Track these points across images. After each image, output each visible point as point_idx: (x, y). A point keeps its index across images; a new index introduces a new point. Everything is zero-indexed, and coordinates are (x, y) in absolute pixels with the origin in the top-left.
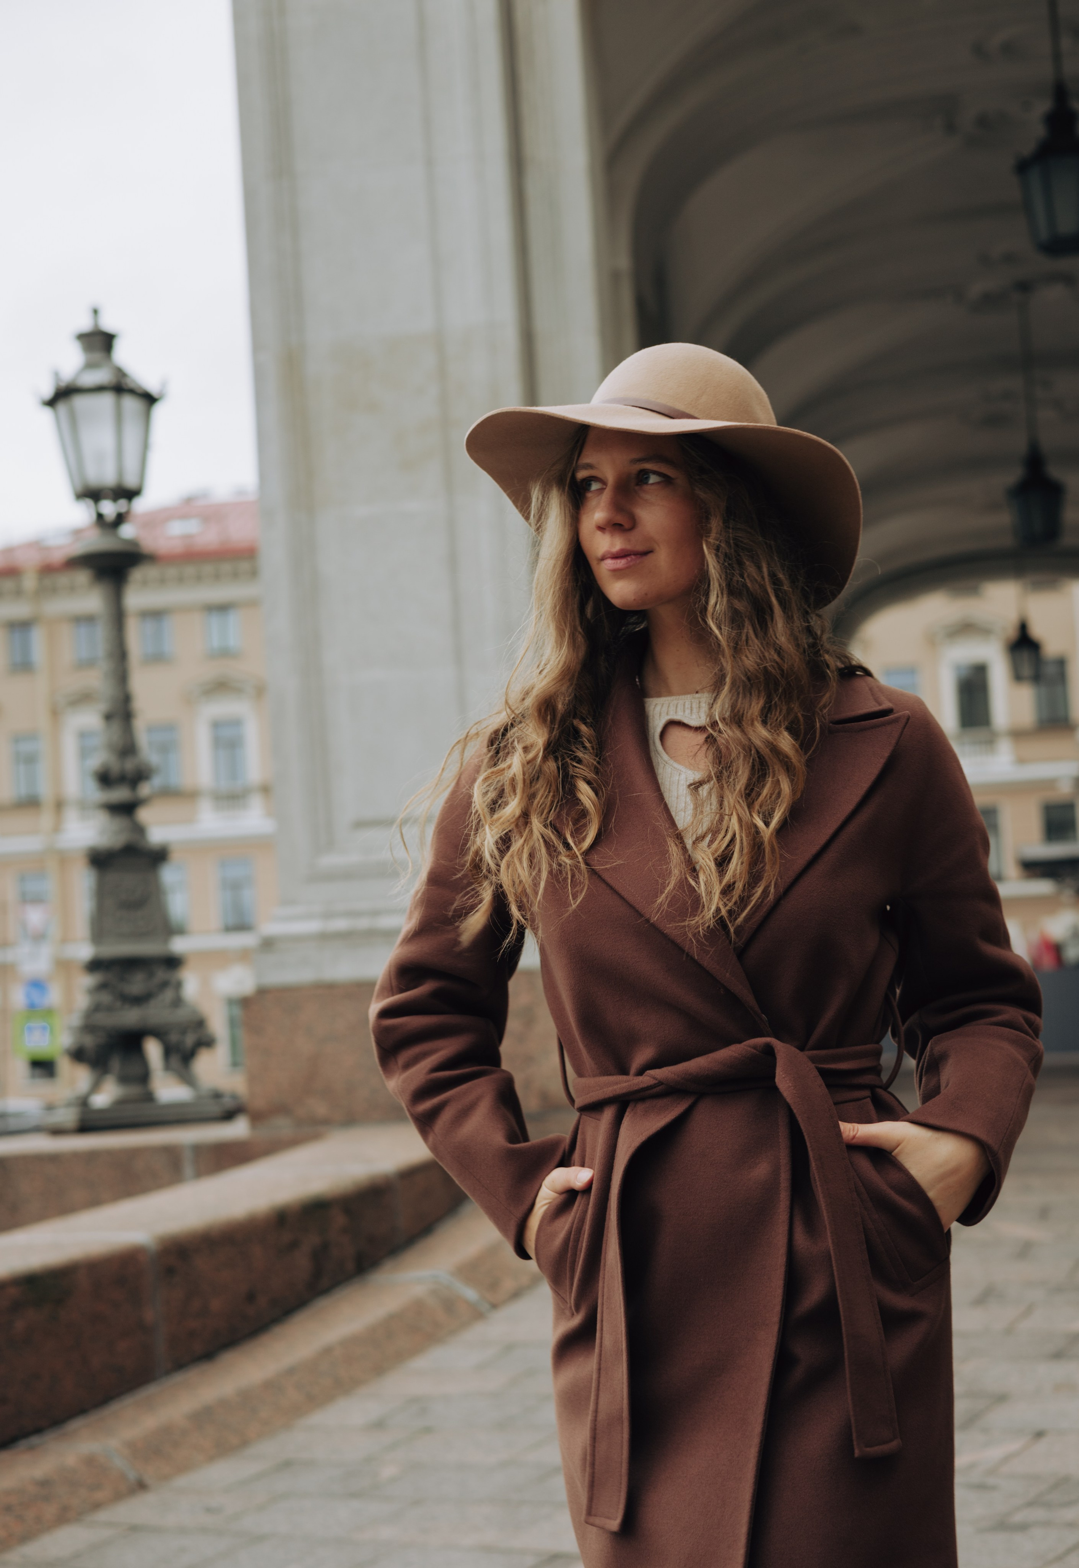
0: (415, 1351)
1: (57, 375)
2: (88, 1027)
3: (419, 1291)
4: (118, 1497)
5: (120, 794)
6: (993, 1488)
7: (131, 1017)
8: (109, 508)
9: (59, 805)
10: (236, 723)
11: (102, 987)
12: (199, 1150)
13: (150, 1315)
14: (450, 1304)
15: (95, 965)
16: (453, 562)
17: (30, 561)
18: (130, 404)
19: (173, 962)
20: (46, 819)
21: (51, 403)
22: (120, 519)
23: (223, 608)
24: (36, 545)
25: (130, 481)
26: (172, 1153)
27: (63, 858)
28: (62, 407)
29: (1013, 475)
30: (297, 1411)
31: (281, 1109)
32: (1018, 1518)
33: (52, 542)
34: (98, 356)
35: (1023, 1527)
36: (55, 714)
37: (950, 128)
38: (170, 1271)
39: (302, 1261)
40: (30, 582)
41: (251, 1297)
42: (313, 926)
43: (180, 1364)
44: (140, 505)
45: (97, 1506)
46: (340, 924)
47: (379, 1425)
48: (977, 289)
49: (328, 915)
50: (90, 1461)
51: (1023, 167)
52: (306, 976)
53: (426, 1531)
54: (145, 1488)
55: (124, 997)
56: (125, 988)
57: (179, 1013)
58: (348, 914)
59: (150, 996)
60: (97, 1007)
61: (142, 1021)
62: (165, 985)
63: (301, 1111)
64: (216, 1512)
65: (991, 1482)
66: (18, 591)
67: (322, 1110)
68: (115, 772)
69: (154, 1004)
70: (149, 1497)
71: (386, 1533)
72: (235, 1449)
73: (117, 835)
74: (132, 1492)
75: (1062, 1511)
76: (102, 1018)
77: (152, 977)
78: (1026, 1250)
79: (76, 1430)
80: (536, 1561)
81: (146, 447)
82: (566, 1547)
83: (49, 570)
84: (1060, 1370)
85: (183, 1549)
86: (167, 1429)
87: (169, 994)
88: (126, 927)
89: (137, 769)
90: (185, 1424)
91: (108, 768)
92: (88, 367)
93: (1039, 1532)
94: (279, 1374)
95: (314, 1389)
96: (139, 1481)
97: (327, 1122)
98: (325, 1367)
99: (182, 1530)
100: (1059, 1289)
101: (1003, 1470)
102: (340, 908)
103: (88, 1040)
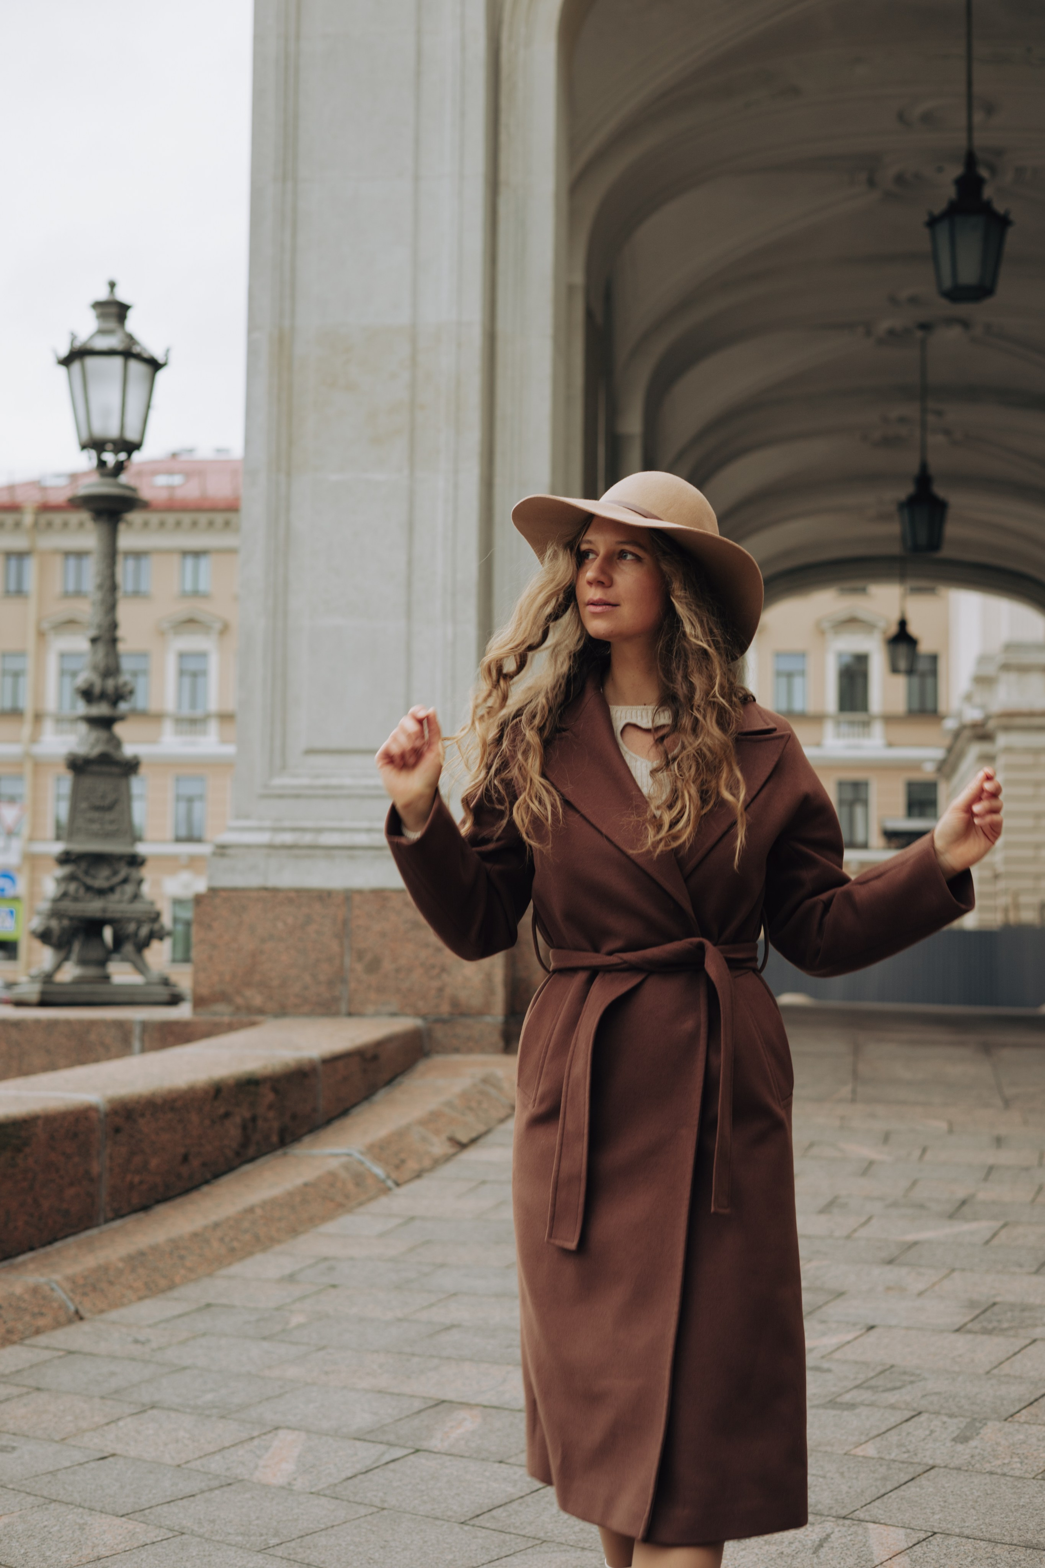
0: (326, 1218)
1: (74, 337)
2: (55, 913)
3: (333, 1164)
4: (58, 1325)
5: (101, 709)
6: (829, 1371)
7: (94, 907)
8: (110, 458)
9: (38, 717)
10: (202, 655)
11: (71, 878)
12: (145, 1026)
13: (95, 1168)
14: (359, 1179)
15: (65, 859)
16: (410, 527)
17: (30, 499)
18: (136, 367)
19: (135, 861)
20: (26, 730)
21: (66, 362)
22: (120, 467)
23: (197, 554)
24: (37, 485)
25: (132, 435)
26: (123, 1028)
27: (39, 764)
28: (76, 366)
29: (905, 491)
30: (219, 1262)
31: (222, 997)
32: (847, 1398)
33: (50, 482)
34: (112, 324)
35: (852, 1406)
36: (41, 635)
37: (871, 183)
38: (117, 1130)
39: (233, 1131)
40: (28, 519)
41: (185, 1159)
42: (264, 838)
43: (119, 1215)
44: (137, 457)
45: (38, 1332)
46: (288, 838)
47: (291, 1278)
48: (884, 325)
49: (276, 830)
50: (35, 1290)
51: (933, 222)
52: (253, 881)
53: (326, 1373)
54: (81, 1318)
55: (89, 888)
56: (89, 881)
57: (138, 906)
58: (294, 830)
59: (112, 889)
60: (65, 895)
61: (104, 910)
62: (125, 881)
63: (239, 1000)
64: (143, 1343)
65: (826, 1365)
66: (17, 525)
67: (258, 1000)
68: (97, 689)
69: (116, 897)
70: (85, 1327)
71: (292, 1372)
72: (163, 1291)
73: (93, 746)
74: (70, 1322)
75: (886, 1395)
76: (68, 906)
77: (115, 873)
78: (868, 1168)
79: (24, 1264)
80: (423, 1406)
81: (148, 407)
82: (450, 1396)
83: (45, 508)
84: (892, 1274)
85: (113, 1374)
86: (104, 1269)
87: (129, 889)
88: (95, 827)
89: (117, 688)
90: (121, 1265)
91: (91, 685)
92: (101, 332)
93: (864, 1411)
94: (206, 1228)
95: (235, 1244)
96: (77, 1312)
97: (261, 1011)
98: (246, 1224)
99: (113, 1357)
100: (895, 1204)
101: (837, 1355)
102: (287, 824)
103: (54, 924)
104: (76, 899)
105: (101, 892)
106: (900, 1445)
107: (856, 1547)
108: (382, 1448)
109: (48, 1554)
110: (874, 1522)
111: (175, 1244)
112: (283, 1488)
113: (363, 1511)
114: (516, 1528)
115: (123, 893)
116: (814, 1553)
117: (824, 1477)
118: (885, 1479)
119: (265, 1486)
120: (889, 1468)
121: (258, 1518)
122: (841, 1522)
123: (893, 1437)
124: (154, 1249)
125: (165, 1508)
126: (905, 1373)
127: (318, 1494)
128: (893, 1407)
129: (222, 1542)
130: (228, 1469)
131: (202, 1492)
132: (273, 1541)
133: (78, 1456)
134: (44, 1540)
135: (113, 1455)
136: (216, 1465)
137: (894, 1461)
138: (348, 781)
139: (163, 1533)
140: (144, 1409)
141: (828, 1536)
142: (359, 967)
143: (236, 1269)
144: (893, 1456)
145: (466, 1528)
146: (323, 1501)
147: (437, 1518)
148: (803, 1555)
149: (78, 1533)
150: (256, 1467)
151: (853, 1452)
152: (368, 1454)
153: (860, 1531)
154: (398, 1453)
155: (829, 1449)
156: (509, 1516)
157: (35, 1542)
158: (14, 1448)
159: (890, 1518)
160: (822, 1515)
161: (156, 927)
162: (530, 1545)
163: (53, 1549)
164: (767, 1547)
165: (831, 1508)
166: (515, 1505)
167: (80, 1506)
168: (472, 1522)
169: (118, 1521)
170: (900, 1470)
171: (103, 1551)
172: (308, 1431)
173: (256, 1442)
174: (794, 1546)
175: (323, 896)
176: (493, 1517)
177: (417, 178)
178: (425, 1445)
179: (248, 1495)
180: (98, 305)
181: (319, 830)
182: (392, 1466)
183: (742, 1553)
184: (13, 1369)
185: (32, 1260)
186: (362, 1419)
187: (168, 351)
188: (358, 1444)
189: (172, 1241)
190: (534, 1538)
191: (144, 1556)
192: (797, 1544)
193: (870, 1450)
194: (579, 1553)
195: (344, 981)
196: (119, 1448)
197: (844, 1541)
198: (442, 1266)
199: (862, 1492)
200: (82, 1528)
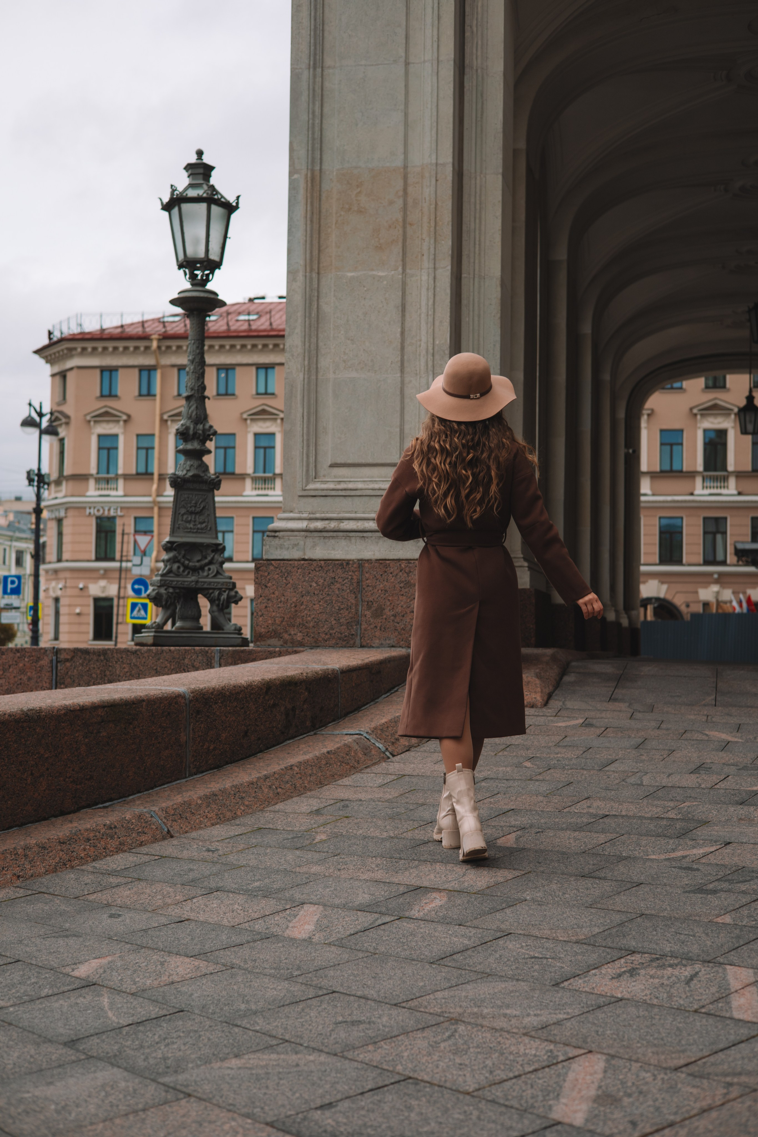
1: (173, 189)
3: (349, 739)
4: (155, 840)
5: (194, 445)
6: (698, 870)
7: (190, 580)
8: (199, 273)
10: (272, 435)
11: (174, 560)
12: (222, 653)
13: (183, 738)
14: (366, 751)
15: (170, 547)
16: (403, 309)
17: (155, 330)
18: (215, 209)
19: (218, 549)
21: (167, 207)
22: (206, 279)
23: (267, 367)
25: (214, 256)
26: (207, 655)
28: (175, 210)
30: (269, 802)
31: (275, 634)
32: (711, 886)
34: (201, 180)
35: (714, 892)
39: (279, 717)
40: (154, 344)
41: (246, 734)
42: (303, 525)
43: (200, 771)
45: (141, 844)
46: (319, 525)
47: (318, 812)
49: (311, 520)
50: (140, 817)
52: (296, 554)
53: (339, 870)
54: (172, 837)
55: (186, 567)
56: (187, 562)
57: (220, 580)
58: (323, 519)
59: (202, 568)
60: (170, 571)
61: (197, 582)
62: (211, 563)
63: (286, 636)
64: (213, 851)
65: (695, 867)
66: (147, 348)
67: (299, 637)
68: (191, 432)
69: (205, 573)
70: (175, 842)
71: (315, 869)
72: (228, 820)
73: (188, 471)
74: (164, 838)
75: (739, 885)
76: (170, 578)
77: (204, 557)
78: (725, 746)
79: (134, 800)
80: (406, 890)
81: (225, 237)
82: (426, 884)
83: (165, 337)
84: (743, 811)
85: (191, 870)
86: (188, 804)
87: (214, 568)
88: (190, 526)
90: (199, 802)
91: (187, 428)
92: (191, 186)
93: (723, 895)
94: (259, 778)
95: (279, 790)
96: (169, 832)
97: (301, 644)
98: (287, 778)
99: (192, 860)
100: (745, 768)
101: (703, 861)
102: (318, 515)
103: (163, 591)
104: (178, 575)
105: (195, 570)
106: (749, 916)
107: (718, 980)
108: (377, 916)
109: (137, 980)
110: (731, 965)
111: (237, 789)
112: (305, 940)
113: (361, 955)
114: (469, 966)
115: (209, 570)
116: (687, 984)
117: (694, 936)
118: (738, 937)
119: (293, 940)
120: (741, 930)
121: (286, 959)
122: (706, 964)
123: (745, 912)
124: (223, 791)
125: (222, 952)
126: (753, 871)
127: (330, 944)
128: (744, 892)
129: (260, 973)
130: (267, 928)
131: (248, 942)
132: (296, 973)
133: (163, 920)
134: (135, 971)
135: (188, 920)
136: (259, 926)
137: (745, 926)
138: (360, 486)
139: (219, 967)
140: (211, 892)
141: (697, 973)
142: (368, 613)
143: (280, 806)
144: (744, 923)
145: (434, 966)
146: (333, 948)
147: (413, 960)
148: (678, 985)
149: (159, 967)
150: (287, 927)
151: (715, 920)
152: (365, 919)
153: (720, 970)
154: (387, 919)
155: (697, 918)
156: (465, 959)
157: (129, 973)
158: (119, 915)
159: (743, 962)
160: (692, 960)
161: (233, 593)
162: (479, 977)
163: (141, 977)
164: (652, 980)
165: (699, 956)
166: (469, 952)
167: (162, 950)
168: (438, 962)
169: (187, 960)
170: (750, 932)
171: (176, 978)
172: (325, 905)
173: (288, 912)
174: (671, 980)
175: (344, 564)
176: (454, 960)
177: (407, 64)
178: (407, 914)
179: (280, 945)
180: (189, 167)
181: (341, 519)
182: (383, 927)
183: (633, 984)
184: (123, 867)
185: (139, 798)
186: (363, 898)
187: (238, 197)
188: (359, 913)
189: (235, 786)
190: (483, 973)
191: (204, 982)
192: (674, 978)
193: (727, 919)
194: (515, 982)
195: (358, 623)
196: (192, 916)
197: (708, 976)
198: (423, 805)
199: (722, 945)
200: (162, 964)
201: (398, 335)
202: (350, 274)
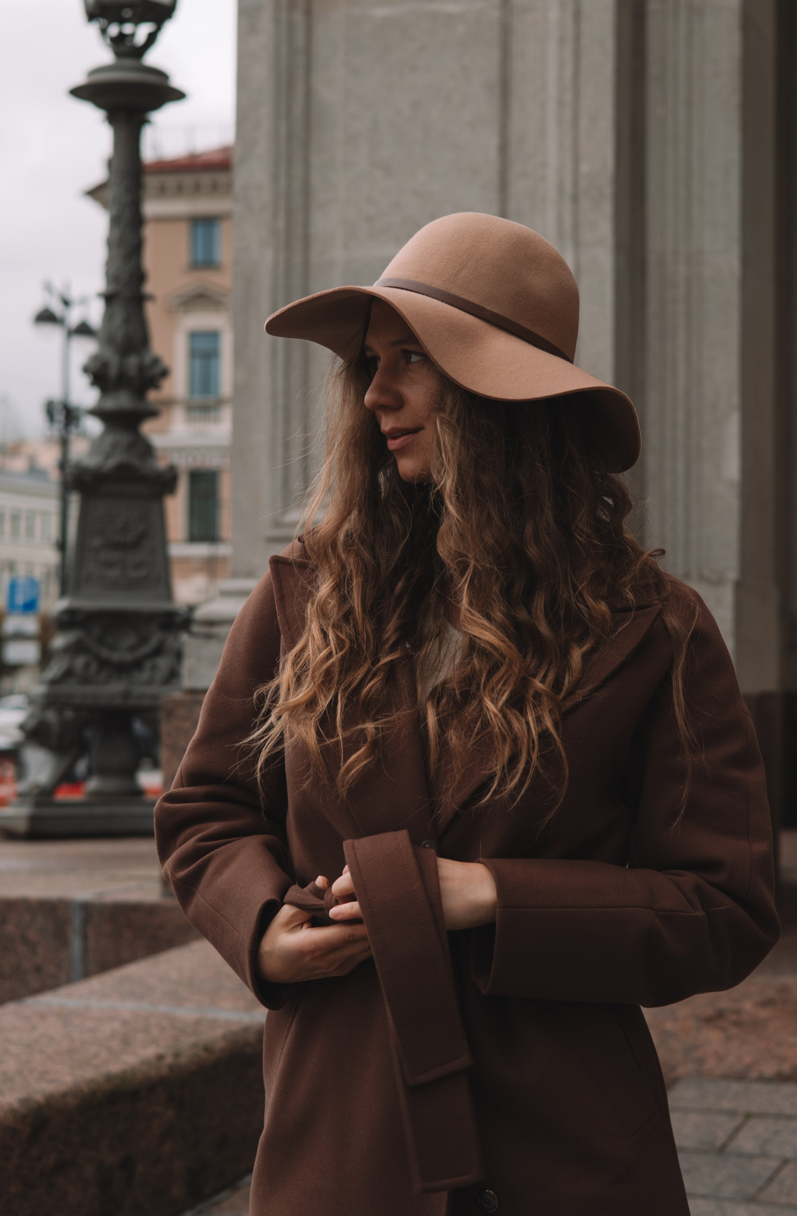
5: (123, 400)
7: (111, 691)
19: (175, 623)
55: (104, 664)
56: (105, 653)
59: (138, 665)
60: (68, 672)
61: (126, 695)
62: (158, 651)
68: (113, 371)
69: (145, 675)
73: (108, 456)
76: (72, 688)
77: (143, 640)
87: (163, 663)
88: (114, 573)
89: (142, 369)
91: (104, 363)
103: (51, 716)
104: (85, 680)
105: (123, 669)
115: (154, 668)
201: (493, 154)
202: (380, 12)
